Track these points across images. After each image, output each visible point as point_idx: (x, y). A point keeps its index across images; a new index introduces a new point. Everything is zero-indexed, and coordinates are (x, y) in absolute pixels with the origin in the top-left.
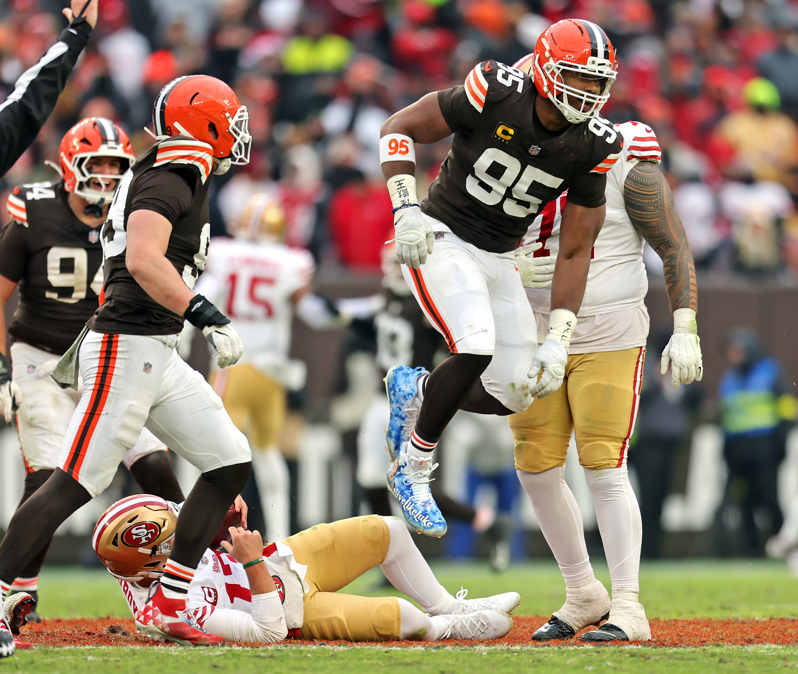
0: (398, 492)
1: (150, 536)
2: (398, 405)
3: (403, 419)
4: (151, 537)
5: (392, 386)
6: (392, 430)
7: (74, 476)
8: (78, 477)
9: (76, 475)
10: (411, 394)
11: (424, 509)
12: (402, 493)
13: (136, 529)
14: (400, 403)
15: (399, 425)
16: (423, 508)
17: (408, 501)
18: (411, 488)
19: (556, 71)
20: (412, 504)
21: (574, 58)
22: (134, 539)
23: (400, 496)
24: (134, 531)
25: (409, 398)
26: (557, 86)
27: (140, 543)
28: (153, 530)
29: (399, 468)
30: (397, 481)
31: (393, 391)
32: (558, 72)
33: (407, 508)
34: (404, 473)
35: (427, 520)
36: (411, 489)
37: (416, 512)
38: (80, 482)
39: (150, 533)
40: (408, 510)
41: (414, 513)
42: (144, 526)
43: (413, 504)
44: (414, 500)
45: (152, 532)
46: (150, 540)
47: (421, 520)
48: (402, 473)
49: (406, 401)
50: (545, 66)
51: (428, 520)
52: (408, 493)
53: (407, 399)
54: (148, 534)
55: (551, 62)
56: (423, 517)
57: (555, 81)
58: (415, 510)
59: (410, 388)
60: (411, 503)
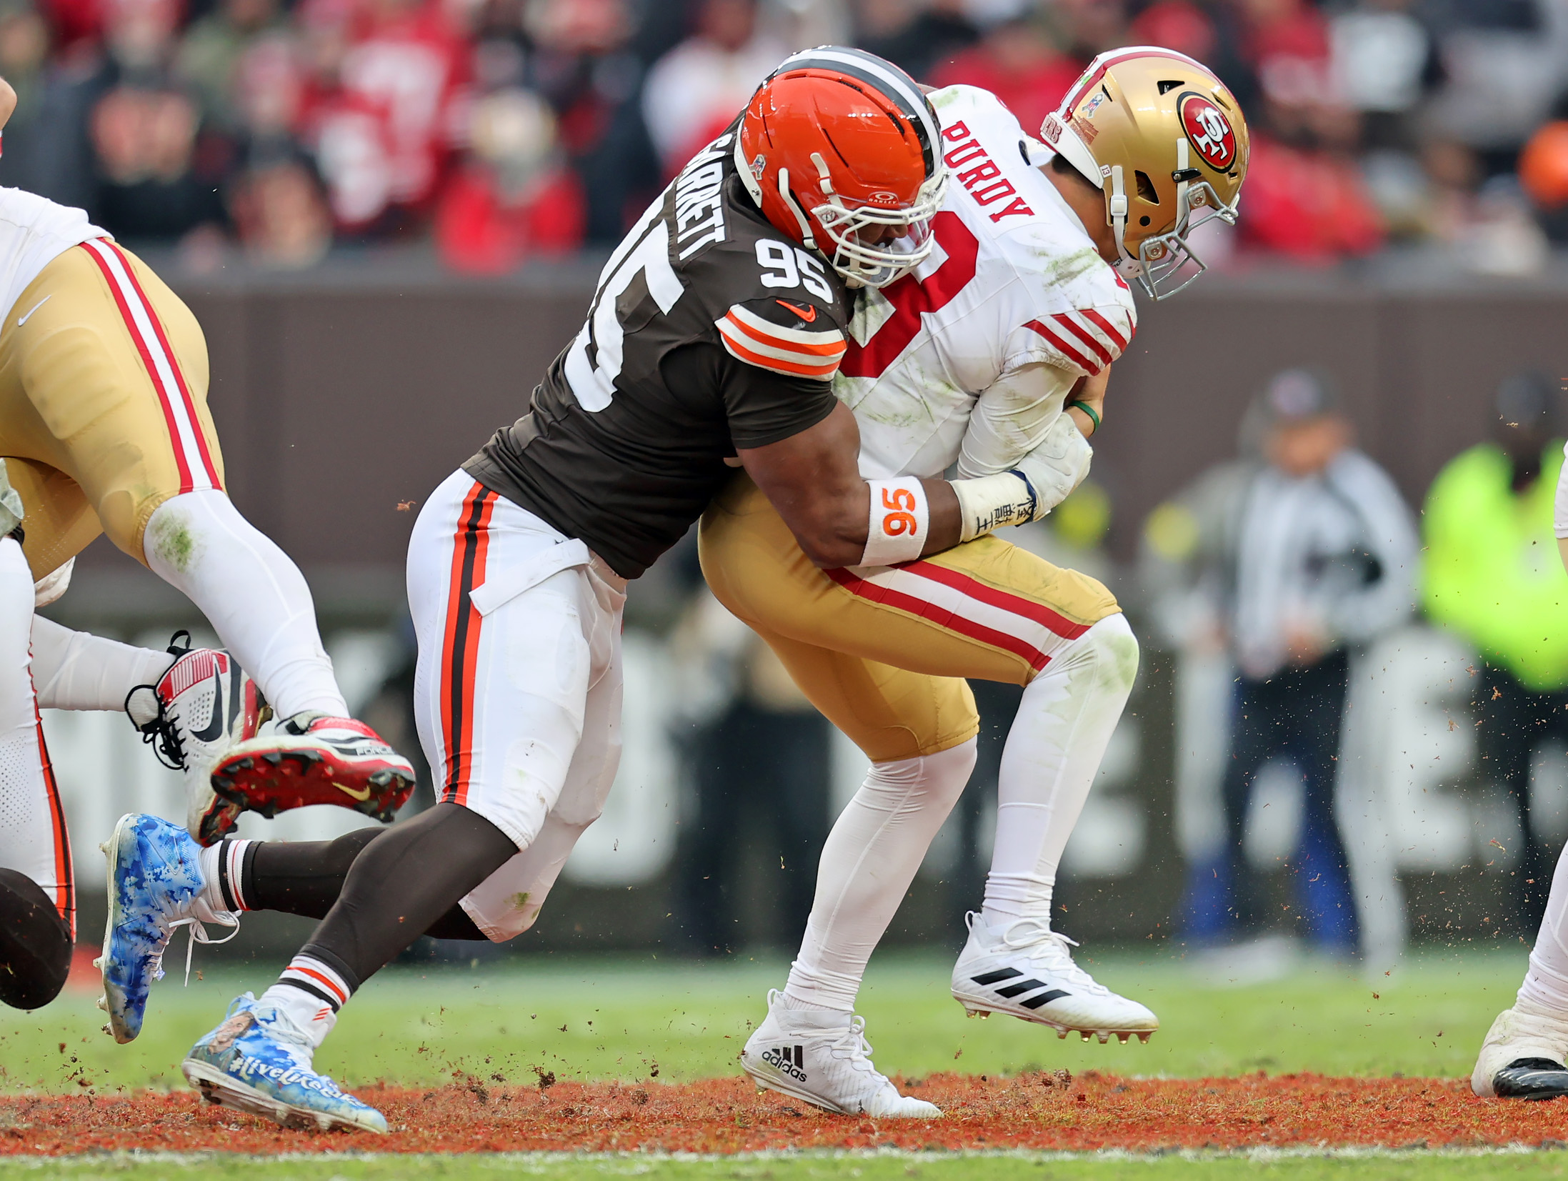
1: (1214, 150)
2: (147, 910)
3: (153, 940)
4: (1212, 154)
5: (132, 865)
6: (120, 964)
10: (191, 890)
13: (1216, 117)
14: (153, 907)
15: (142, 954)
24: (1210, 113)
25: (182, 897)
27: (1194, 135)
28: (1225, 153)
31: (136, 877)
39: (1218, 149)
45: (1220, 152)
46: (1206, 155)
49: (172, 902)
53: (176, 898)
54: (1217, 144)
59: (188, 875)
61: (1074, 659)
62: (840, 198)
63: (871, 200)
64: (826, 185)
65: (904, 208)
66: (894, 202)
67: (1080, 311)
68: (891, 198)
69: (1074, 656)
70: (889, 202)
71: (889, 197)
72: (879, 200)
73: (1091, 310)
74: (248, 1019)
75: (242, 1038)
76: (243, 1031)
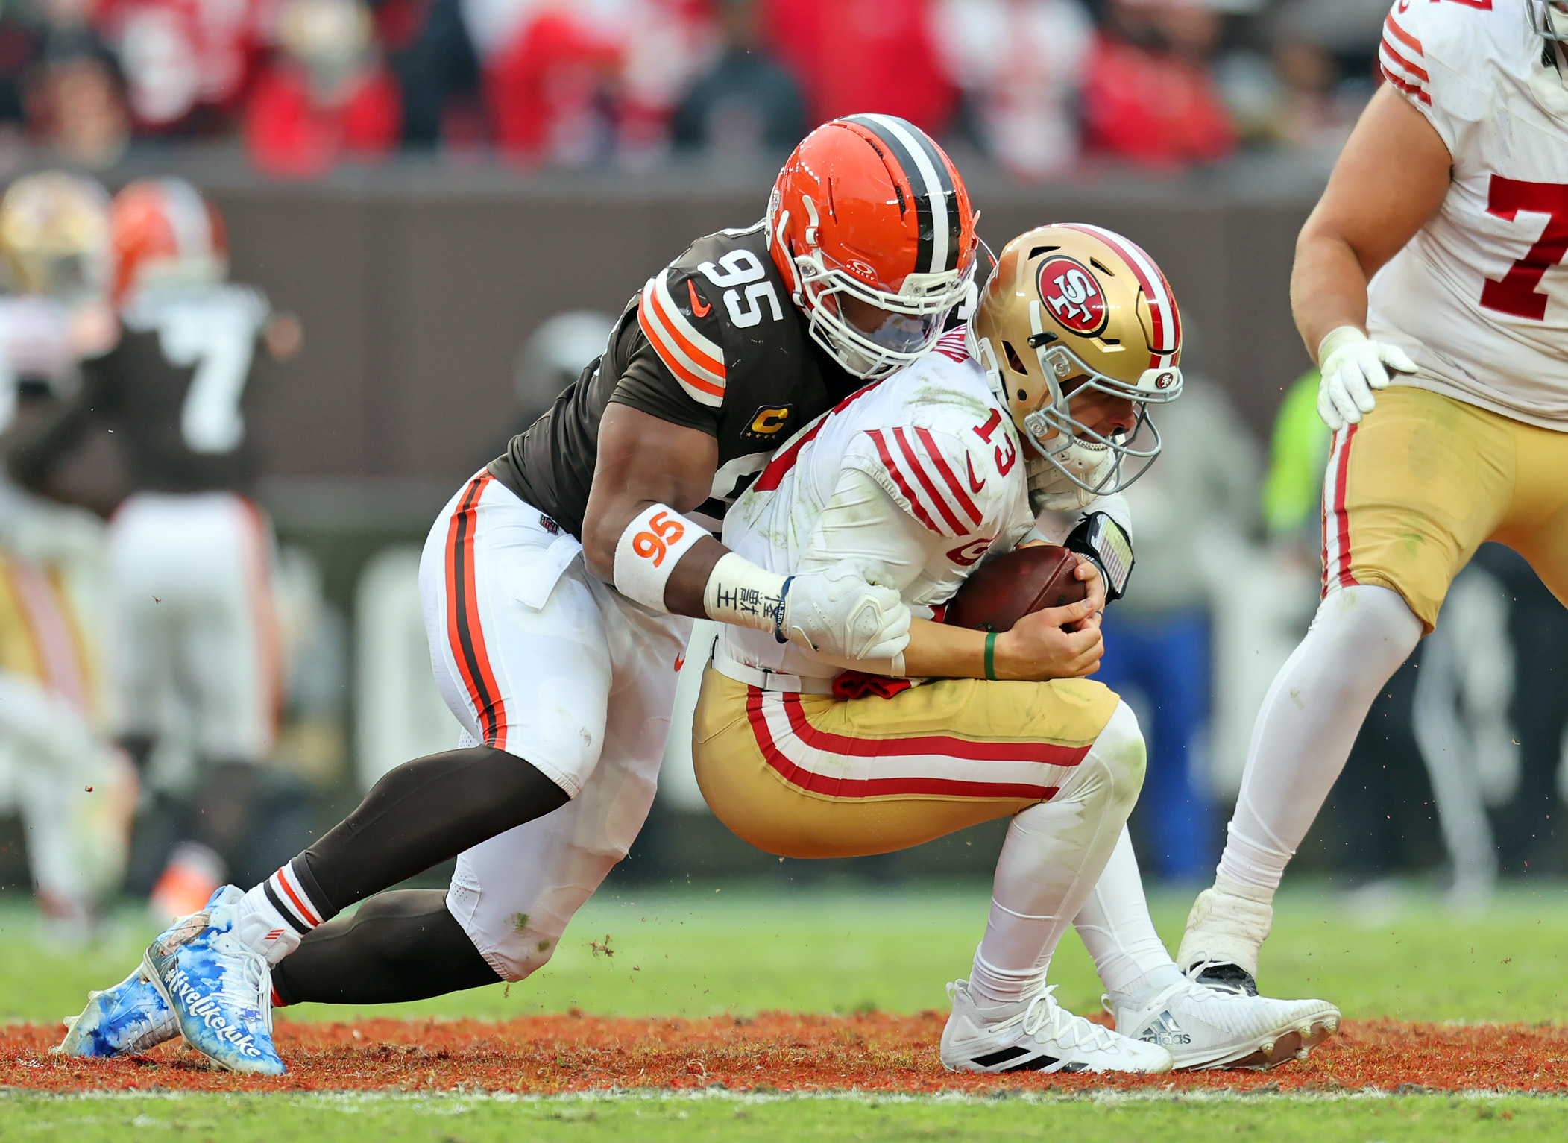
0: (182, 978)
1: (1073, 312)
4: (1070, 316)
11: (241, 1024)
12: (194, 982)
13: (1079, 278)
16: (241, 1022)
17: (207, 999)
18: (220, 978)
20: (215, 1006)
22: (1056, 281)
23: (187, 986)
24: (1073, 275)
28: (1088, 316)
29: (206, 932)
30: (186, 957)
33: (199, 1011)
34: (215, 946)
35: (247, 1042)
36: (221, 981)
37: (222, 1024)
39: (1078, 311)
40: (203, 1014)
41: (217, 1024)
42: (1091, 292)
43: (218, 1009)
44: (220, 1001)
45: (1082, 314)
46: (1062, 317)
47: (232, 1039)
48: (211, 944)
51: (249, 1044)
52: (211, 985)
54: (1076, 306)
56: (239, 1035)
58: (220, 1018)
60: (213, 1004)
61: (1085, 784)
62: (822, 254)
63: (848, 266)
64: (810, 234)
65: (883, 290)
66: (872, 278)
67: (915, 428)
68: (869, 272)
69: (1084, 781)
70: (867, 276)
71: (867, 270)
72: (856, 269)
73: (926, 430)
74: (204, 924)
75: (188, 946)
76: (193, 937)
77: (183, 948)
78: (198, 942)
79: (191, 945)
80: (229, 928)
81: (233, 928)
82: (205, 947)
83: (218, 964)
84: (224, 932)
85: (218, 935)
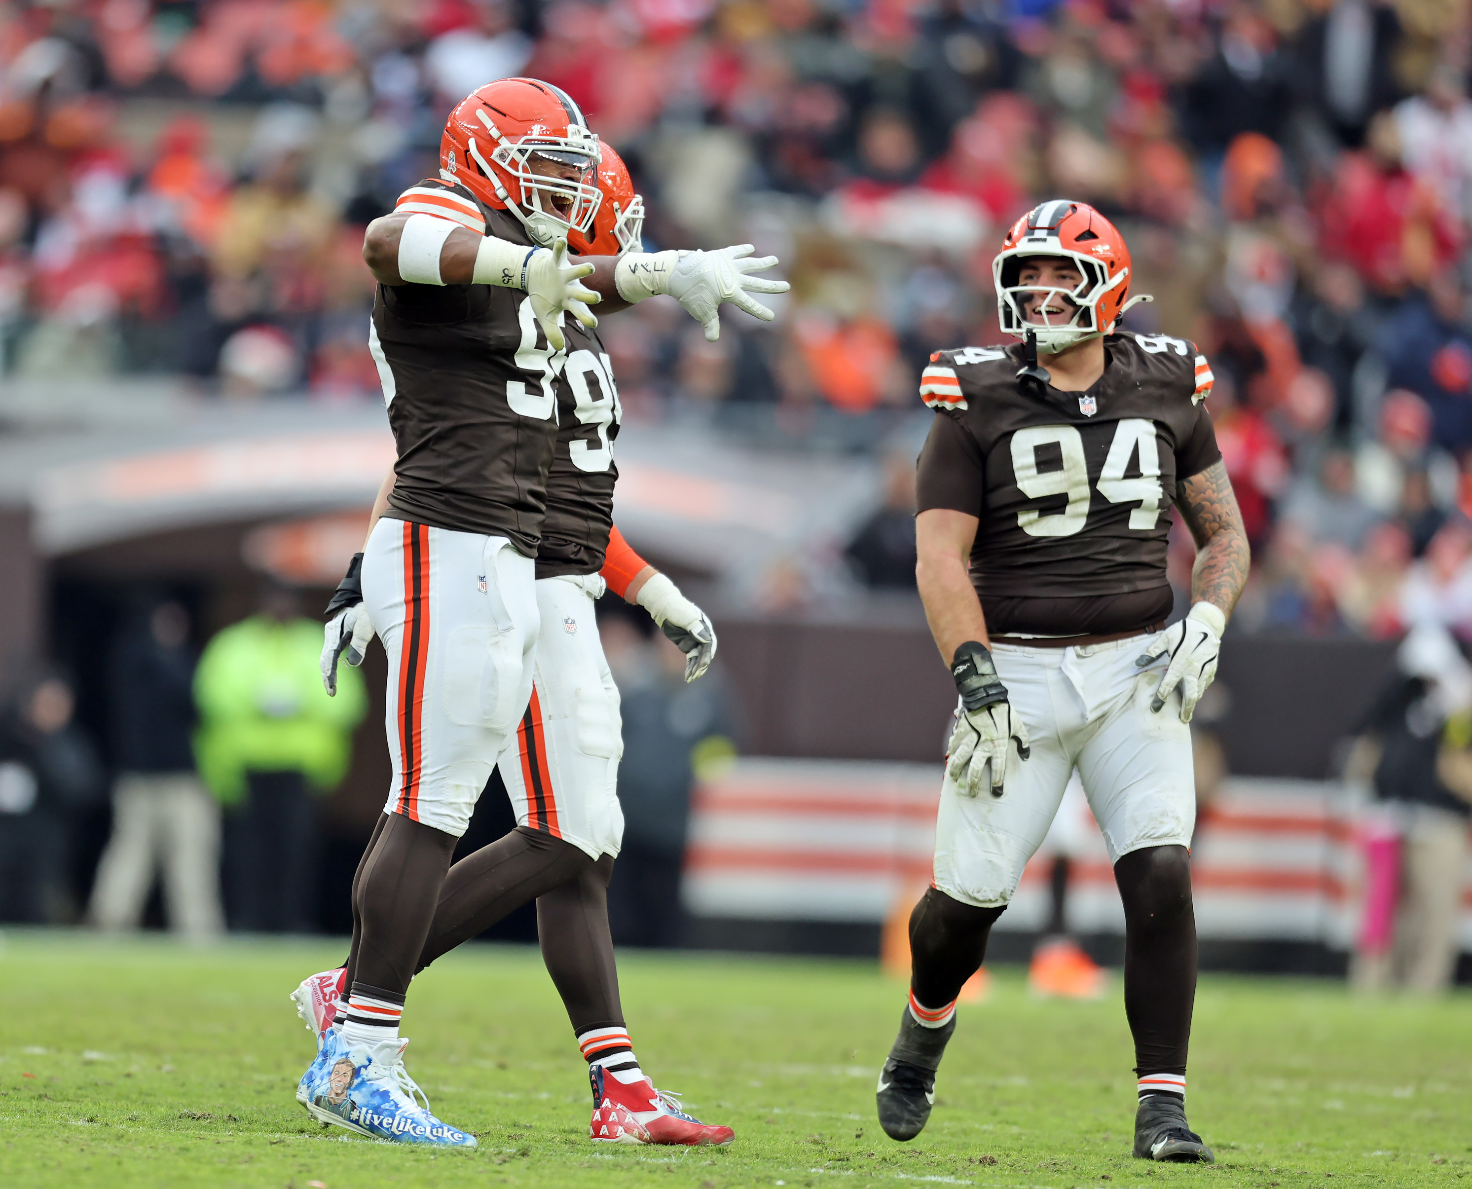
0: (367, 1113)
7: (552, 833)
8: (559, 832)
9: (556, 830)
12: (378, 1112)
17: (397, 1119)
18: (391, 1099)
19: (518, 157)
21: (547, 130)
23: (375, 1117)
26: (526, 180)
30: (357, 1097)
32: (522, 160)
33: (401, 1130)
35: (452, 1133)
36: (394, 1101)
37: (424, 1130)
38: (564, 838)
40: (404, 1130)
41: (420, 1132)
44: (407, 1115)
47: (440, 1137)
50: (494, 156)
51: (455, 1134)
52: (391, 1107)
55: (505, 143)
57: (520, 174)
58: (419, 1126)
74: (351, 1068)
75: (352, 1088)
76: (351, 1081)
77: (349, 1092)
78: (356, 1081)
79: (353, 1086)
80: (370, 1061)
81: (372, 1060)
82: (363, 1082)
83: (381, 1090)
84: (368, 1066)
85: (366, 1069)
